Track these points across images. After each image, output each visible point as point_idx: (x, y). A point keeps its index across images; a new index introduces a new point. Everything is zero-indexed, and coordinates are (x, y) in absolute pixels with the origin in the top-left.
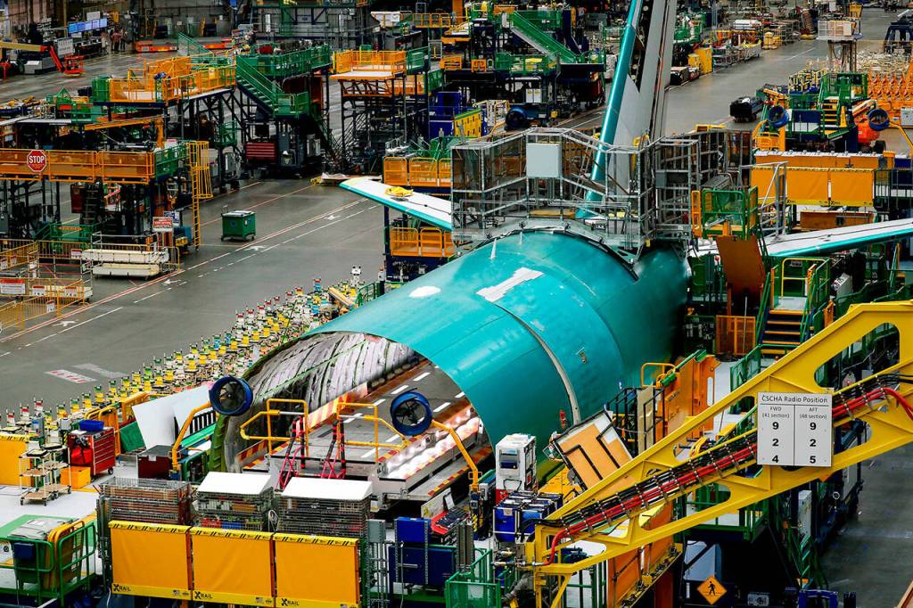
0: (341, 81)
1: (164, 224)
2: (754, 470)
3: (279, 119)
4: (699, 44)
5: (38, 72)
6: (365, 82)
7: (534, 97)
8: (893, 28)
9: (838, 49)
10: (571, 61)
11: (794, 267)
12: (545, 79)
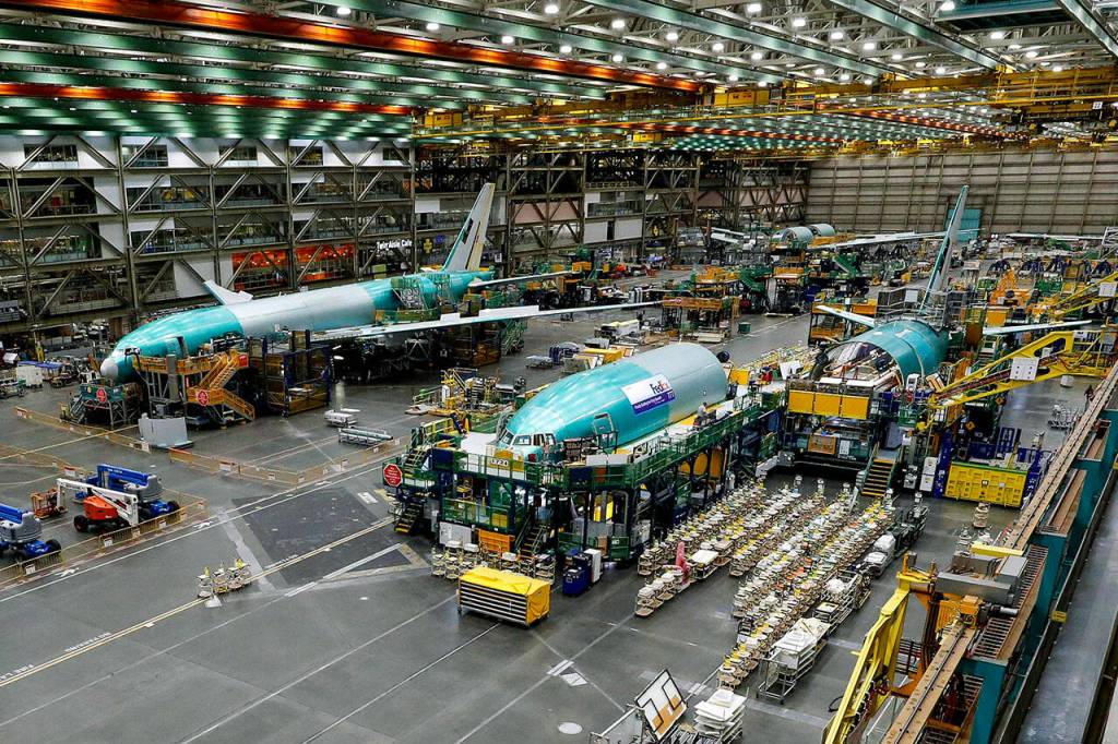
0: (777, 279)
1: (724, 324)
2: (1008, 381)
3: (752, 293)
4: (906, 271)
5: (638, 276)
6: (785, 279)
7: (843, 288)
8: (992, 267)
9: (971, 274)
10: (857, 275)
11: (990, 338)
12: (848, 282)
